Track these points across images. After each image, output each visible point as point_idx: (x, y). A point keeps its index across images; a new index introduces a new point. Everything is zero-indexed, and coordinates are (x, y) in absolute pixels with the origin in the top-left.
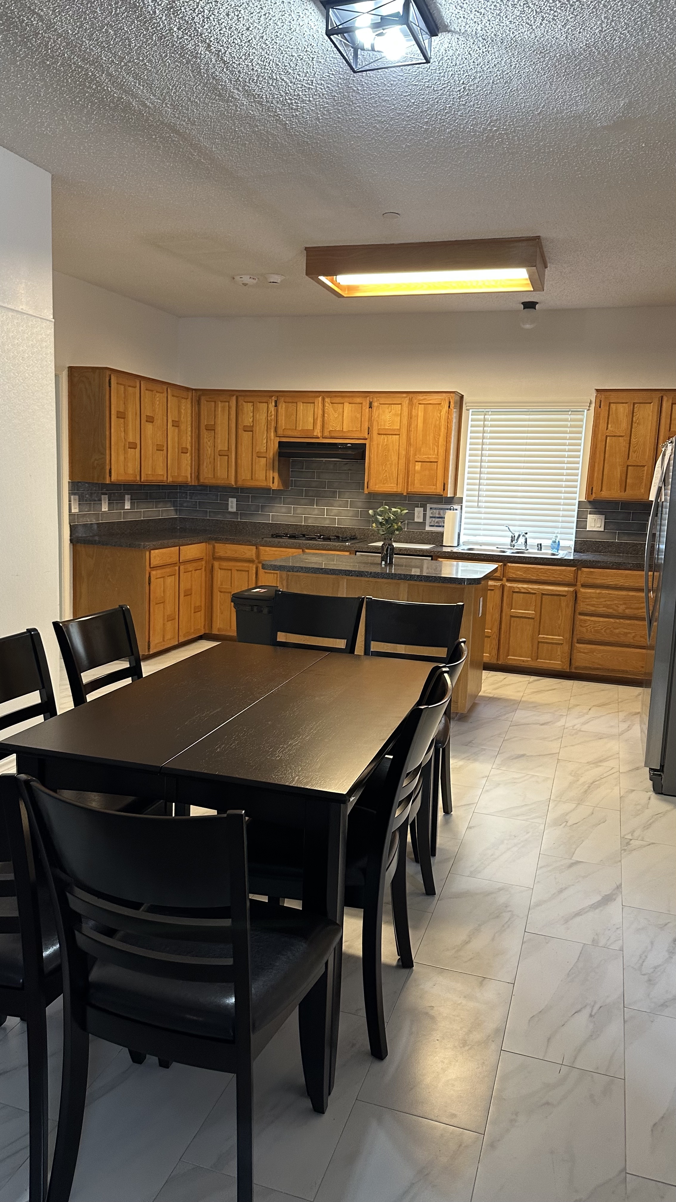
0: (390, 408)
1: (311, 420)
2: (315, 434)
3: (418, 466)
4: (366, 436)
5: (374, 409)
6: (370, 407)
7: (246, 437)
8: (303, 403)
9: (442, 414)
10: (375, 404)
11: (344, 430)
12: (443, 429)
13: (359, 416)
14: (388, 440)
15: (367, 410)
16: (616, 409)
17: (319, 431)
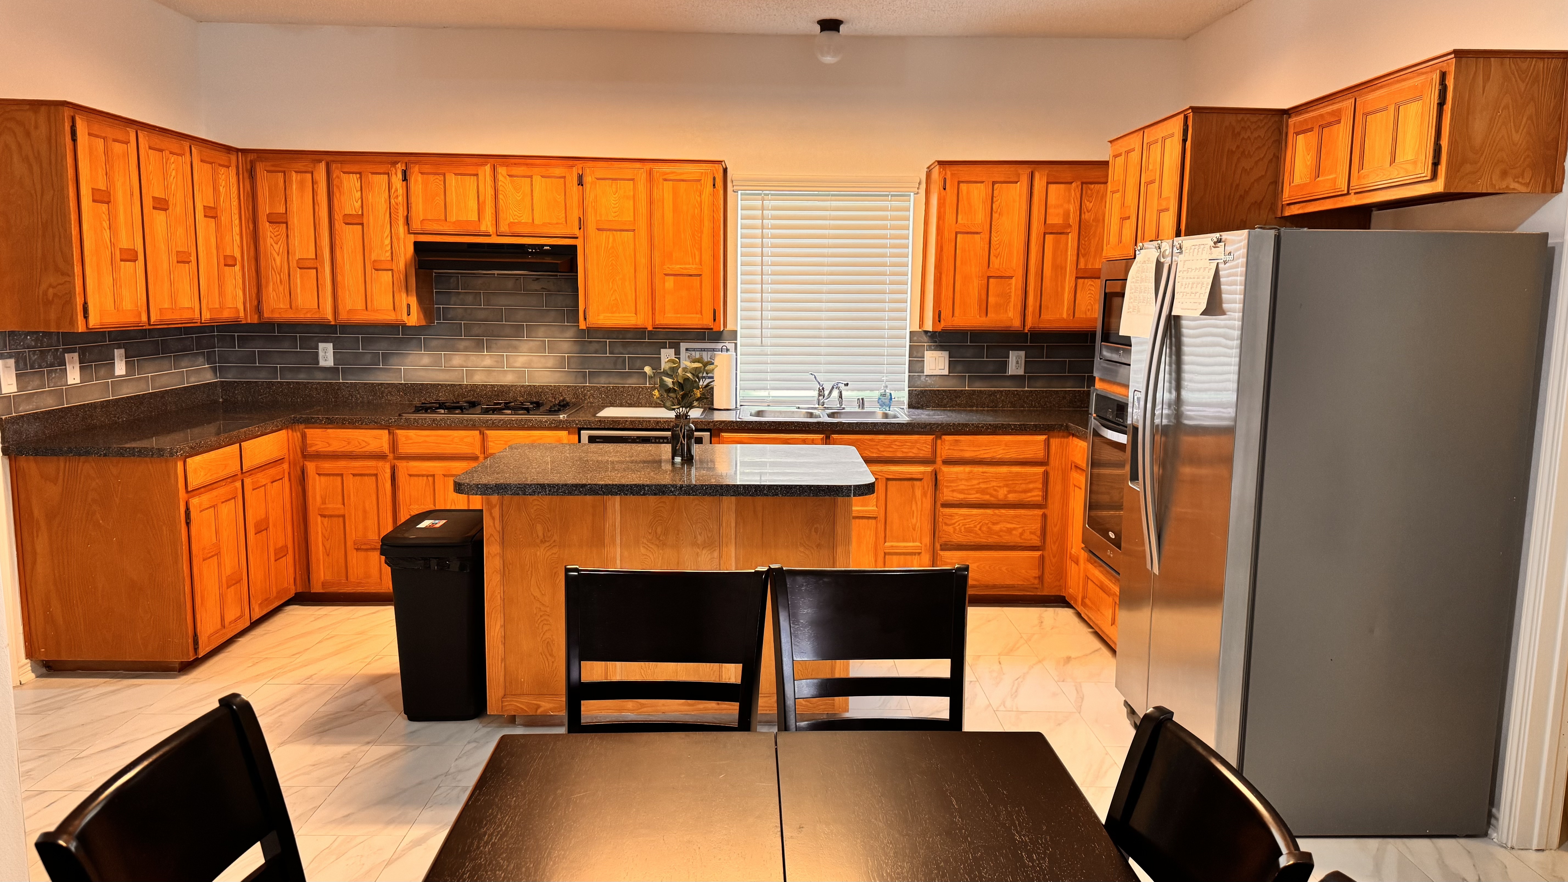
0: (614, 186)
1: (473, 204)
2: (483, 228)
3: (670, 283)
4: (576, 232)
5: (587, 186)
6: (581, 183)
7: (349, 236)
8: (455, 174)
9: (703, 197)
10: (588, 179)
11: (536, 222)
12: (706, 223)
13: (560, 198)
14: (614, 240)
15: (574, 188)
16: (968, 192)
17: (489, 224)
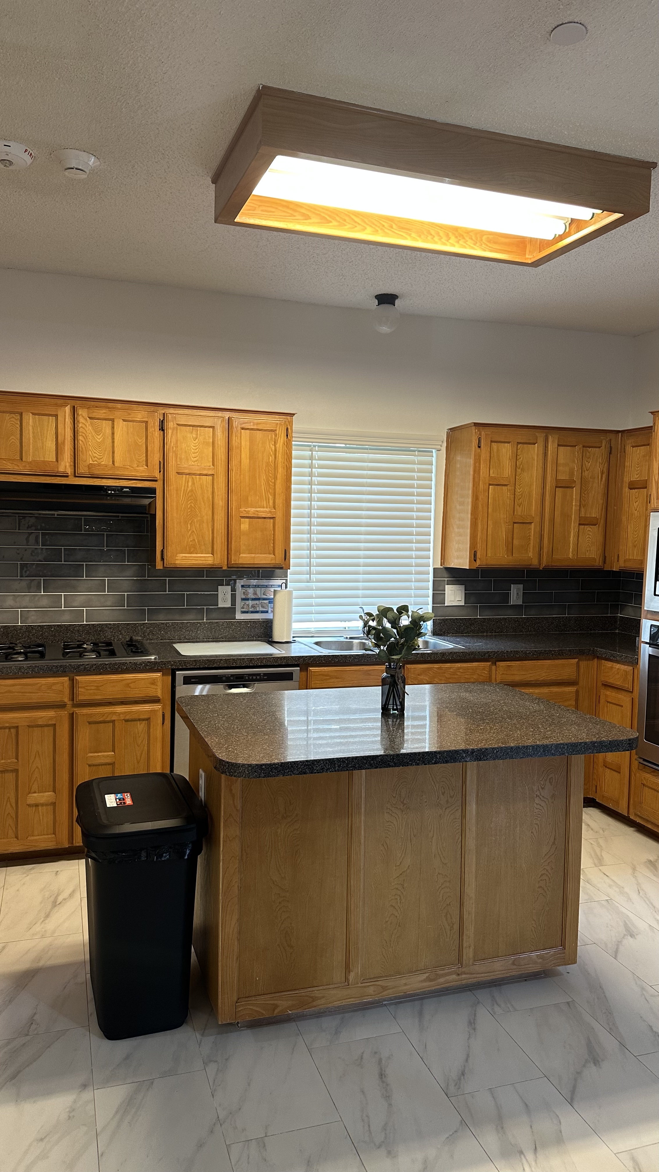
0: (194, 432)
1: (51, 445)
2: (61, 469)
3: (245, 525)
4: (157, 475)
5: (169, 433)
6: (162, 429)
8: (33, 414)
9: (277, 446)
10: (170, 425)
11: (116, 464)
12: (280, 470)
13: (142, 441)
14: (193, 483)
15: (157, 434)
16: (498, 450)
17: (68, 464)
